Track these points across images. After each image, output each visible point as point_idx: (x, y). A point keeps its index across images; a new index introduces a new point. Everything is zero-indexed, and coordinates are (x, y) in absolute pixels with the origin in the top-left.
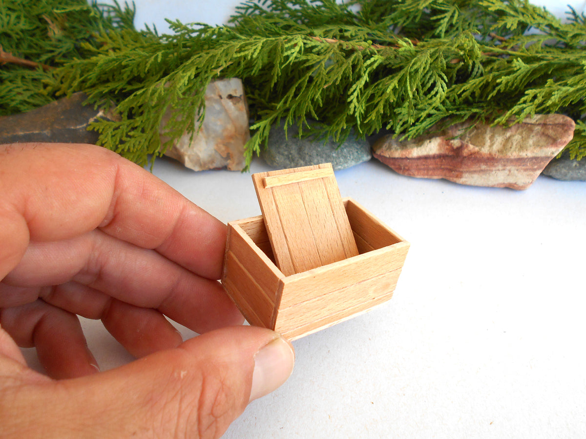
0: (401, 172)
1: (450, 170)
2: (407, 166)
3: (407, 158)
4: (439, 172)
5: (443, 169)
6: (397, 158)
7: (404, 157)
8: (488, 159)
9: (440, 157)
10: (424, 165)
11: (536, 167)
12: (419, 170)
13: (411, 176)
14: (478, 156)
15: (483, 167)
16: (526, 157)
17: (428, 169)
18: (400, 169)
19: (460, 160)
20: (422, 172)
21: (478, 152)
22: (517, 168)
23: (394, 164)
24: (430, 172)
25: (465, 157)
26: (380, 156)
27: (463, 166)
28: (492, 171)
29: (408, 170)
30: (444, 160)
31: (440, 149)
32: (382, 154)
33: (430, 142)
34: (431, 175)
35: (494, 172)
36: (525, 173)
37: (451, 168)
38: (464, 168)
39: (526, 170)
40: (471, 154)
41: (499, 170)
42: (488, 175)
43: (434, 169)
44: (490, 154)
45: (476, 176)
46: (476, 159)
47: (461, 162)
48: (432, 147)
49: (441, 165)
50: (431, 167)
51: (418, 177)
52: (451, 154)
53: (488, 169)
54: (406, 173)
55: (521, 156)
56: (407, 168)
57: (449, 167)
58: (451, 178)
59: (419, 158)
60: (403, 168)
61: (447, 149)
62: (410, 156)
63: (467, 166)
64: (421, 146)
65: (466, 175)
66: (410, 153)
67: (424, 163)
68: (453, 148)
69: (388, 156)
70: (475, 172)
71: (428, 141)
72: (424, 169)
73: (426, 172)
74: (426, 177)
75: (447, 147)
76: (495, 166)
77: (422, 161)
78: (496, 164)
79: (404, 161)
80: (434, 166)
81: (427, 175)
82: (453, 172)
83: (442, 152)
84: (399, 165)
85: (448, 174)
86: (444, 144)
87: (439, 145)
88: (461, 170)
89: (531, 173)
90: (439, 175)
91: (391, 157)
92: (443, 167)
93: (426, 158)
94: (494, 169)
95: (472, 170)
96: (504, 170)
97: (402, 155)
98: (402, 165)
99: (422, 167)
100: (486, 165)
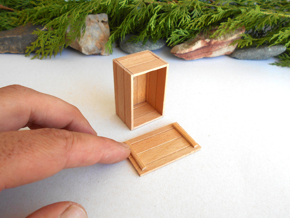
0: (188, 59)
1: (208, 52)
2: (191, 55)
3: (191, 52)
4: (203, 55)
5: (204, 53)
6: (187, 53)
7: (190, 51)
8: (222, 43)
9: (203, 48)
10: (197, 53)
12: (195, 56)
13: (192, 60)
14: (218, 43)
15: (220, 47)
17: (198, 55)
18: (188, 57)
19: (211, 46)
20: (197, 56)
21: (217, 41)
23: (185, 56)
24: (200, 56)
25: (213, 45)
26: (179, 54)
27: (213, 49)
28: (223, 48)
30: (204, 49)
32: (180, 53)
33: (198, 43)
34: (200, 57)
37: (208, 51)
38: (213, 50)
40: (215, 43)
41: (225, 47)
43: (201, 54)
44: (222, 41)
45: (217, 52)
46: (217, 44)
47: (212, 48)
48: (199, 45)
49: (203, 51)
50: (200, 53)
51: (196, 59)
52: (207, 45)
53: (222, 47)
54: (191, 58)
56: (191, 56)
57: (206, 51)
58: (208, 56)
59: (195, 50)
60: (189, 57)
61: (205, 44)
62: (192, 50)
64: (195, 45)
65: (214, 53)
66: (192, 49)
67: (197, 52)
68: (207, 43)
69: (183, 53)
70: (217, 50)
71: (197, 42)
72: (197, 55)
73: (198, 56)
74: (198, 58)
75: (205, 43)
76: (224, 45)
77: (196, 51)
79: (190, 53)
80: (201, 52)
81: (199, 57)
82: (209, 53)
83: (203, 45)
84: (188, 56)
85: (206, 54)
86: (203, 42)
87: (202, 43)
88: (212, 51)
91: (184, 53)
92: (204, 52)
93: (197, 49)
94: (224, 47)
95: (216, 49)
96: (227, 46)
97: (189, 51)
98: (189, 55)
99: (197, 54)
100: (221, 46)
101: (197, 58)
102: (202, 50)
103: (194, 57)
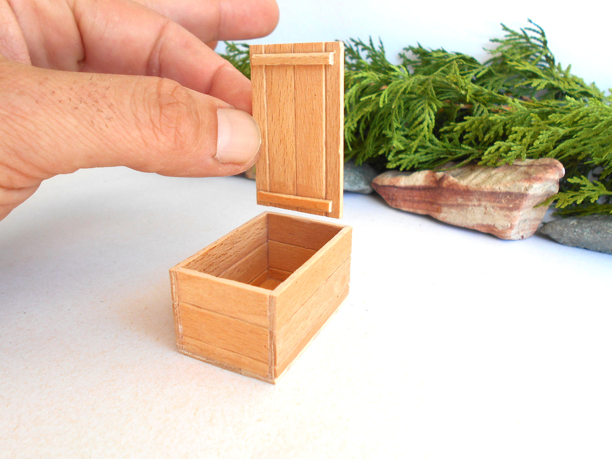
0: (390, 203)
1: (432, 202)
2: (394, 195)
3: (394, 187)
4: (423, 206)
5: (427, 203)
6: (387, 186)
7: (392, 185)
8: (465, 192)
9: (425, 188)
10: (410, 196)
11: (511, 206)
12: (405, 200)
13: (398, 209)
14: (456, 188)
15: (460, 200)
16: (499, 191)
17: (413, 202)
19: (440, 192)
20: (408, 203)
21: (456, 184)
22: (492, 205)
23: (384, 194)
24: (415, 205)
25: (445, 188)
26: (375, 184)
27: (442, 198)
28: (469, 206)
29: (395, 200)
30: (428, 193)
31: (425, 181)
33: (419, 173)
34: (416, 208)
35: (470, 208)
36: (502, 213)
37: (433, 200)
38: (442, 201)
39: (502, 208)
40: (450, 186)
41: (475, 206)
42: (465, 210)
43: (419, 202)
44: (467, 186)
45: (453, 210)
46: (453, 191)
47: (441, 194)
48: (418, 179)
49: (425, 198)
50: (416, 199)
51: (404, 209)
52: (433, 185)
53: (465, 203)
54: (394, 204)
55: (494, 189)
56: (394, 197)
57: (430, 200)
58: (432, 213)
59: (406, 188)
61: (431, 181)
62: (398, 185)
63: (445, 197)
64: (408, 176)
65: (445, 209)
66: (398, 182)
67: (410, 194)
68: (436, 179)
69: (380, 184)
70: (453, 206)
71: (416, 173)
72: (410, 201)
73: (411, 204)
74: (411, 210)
75: (432, 179)
76: (471, 201)
77: (408, 191)
78: (471, 198)
79: (392, 189)
80: (419, 198)
81: (413, 208)
82: (434, 205)
83: (427, 184)
85: (429, 209)
86: (430, 176)
87: (426, 177)
88: (440, 202)
89: (508, 213)
90: (422, 209)
91: (382, 185)
92: (426, 200)
93: (412, 188)
94: (470, 203)
95: (449, 203)
96: (480, 205)
98: (390, 195)
99: (408, 198)
100: (463, 198)
101: (409, 207)
102: (423, 192)
103: (402, 204)
